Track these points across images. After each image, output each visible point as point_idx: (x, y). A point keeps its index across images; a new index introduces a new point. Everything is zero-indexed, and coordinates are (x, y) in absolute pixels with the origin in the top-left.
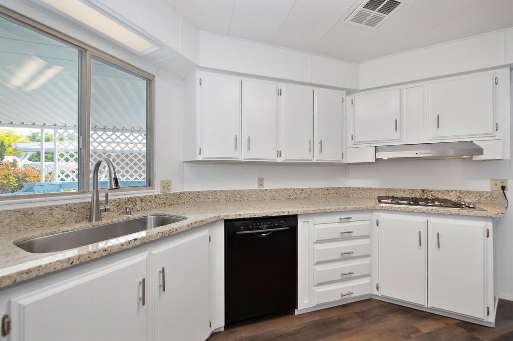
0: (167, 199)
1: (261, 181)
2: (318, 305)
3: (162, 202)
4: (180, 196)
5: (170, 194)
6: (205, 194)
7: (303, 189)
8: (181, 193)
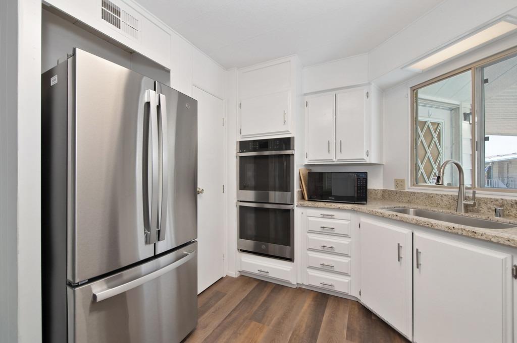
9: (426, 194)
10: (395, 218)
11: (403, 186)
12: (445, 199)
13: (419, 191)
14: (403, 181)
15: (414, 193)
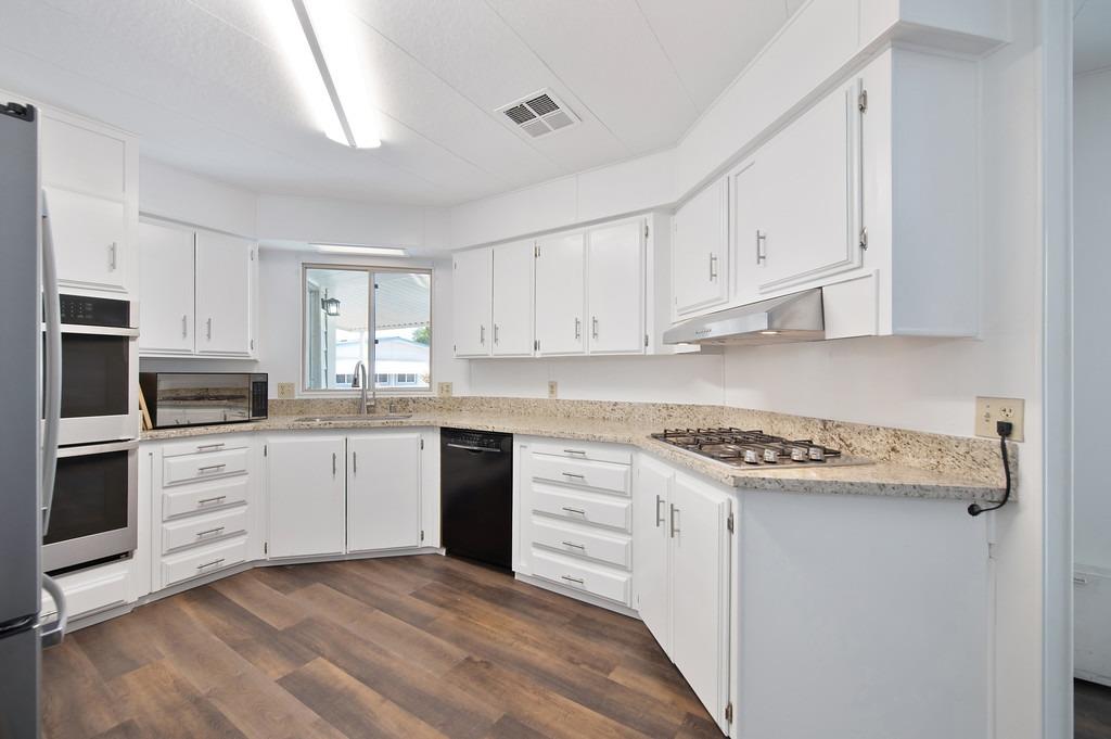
0: (444, 403)
1: (553, 387)
2: (535, 577)
3: (437, 406)
4: (462, 401)
5: (449, 399)
6: (489, 401)
7: (616, 404)
8: (464, 398)
9: (324, 400)
10: (327, 426)
11: (292, 392)
12: (345, 403)
13: (315, 397)
14: (291, 386)
15: (308, 401)
